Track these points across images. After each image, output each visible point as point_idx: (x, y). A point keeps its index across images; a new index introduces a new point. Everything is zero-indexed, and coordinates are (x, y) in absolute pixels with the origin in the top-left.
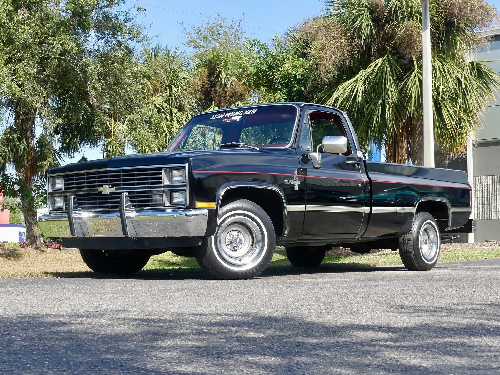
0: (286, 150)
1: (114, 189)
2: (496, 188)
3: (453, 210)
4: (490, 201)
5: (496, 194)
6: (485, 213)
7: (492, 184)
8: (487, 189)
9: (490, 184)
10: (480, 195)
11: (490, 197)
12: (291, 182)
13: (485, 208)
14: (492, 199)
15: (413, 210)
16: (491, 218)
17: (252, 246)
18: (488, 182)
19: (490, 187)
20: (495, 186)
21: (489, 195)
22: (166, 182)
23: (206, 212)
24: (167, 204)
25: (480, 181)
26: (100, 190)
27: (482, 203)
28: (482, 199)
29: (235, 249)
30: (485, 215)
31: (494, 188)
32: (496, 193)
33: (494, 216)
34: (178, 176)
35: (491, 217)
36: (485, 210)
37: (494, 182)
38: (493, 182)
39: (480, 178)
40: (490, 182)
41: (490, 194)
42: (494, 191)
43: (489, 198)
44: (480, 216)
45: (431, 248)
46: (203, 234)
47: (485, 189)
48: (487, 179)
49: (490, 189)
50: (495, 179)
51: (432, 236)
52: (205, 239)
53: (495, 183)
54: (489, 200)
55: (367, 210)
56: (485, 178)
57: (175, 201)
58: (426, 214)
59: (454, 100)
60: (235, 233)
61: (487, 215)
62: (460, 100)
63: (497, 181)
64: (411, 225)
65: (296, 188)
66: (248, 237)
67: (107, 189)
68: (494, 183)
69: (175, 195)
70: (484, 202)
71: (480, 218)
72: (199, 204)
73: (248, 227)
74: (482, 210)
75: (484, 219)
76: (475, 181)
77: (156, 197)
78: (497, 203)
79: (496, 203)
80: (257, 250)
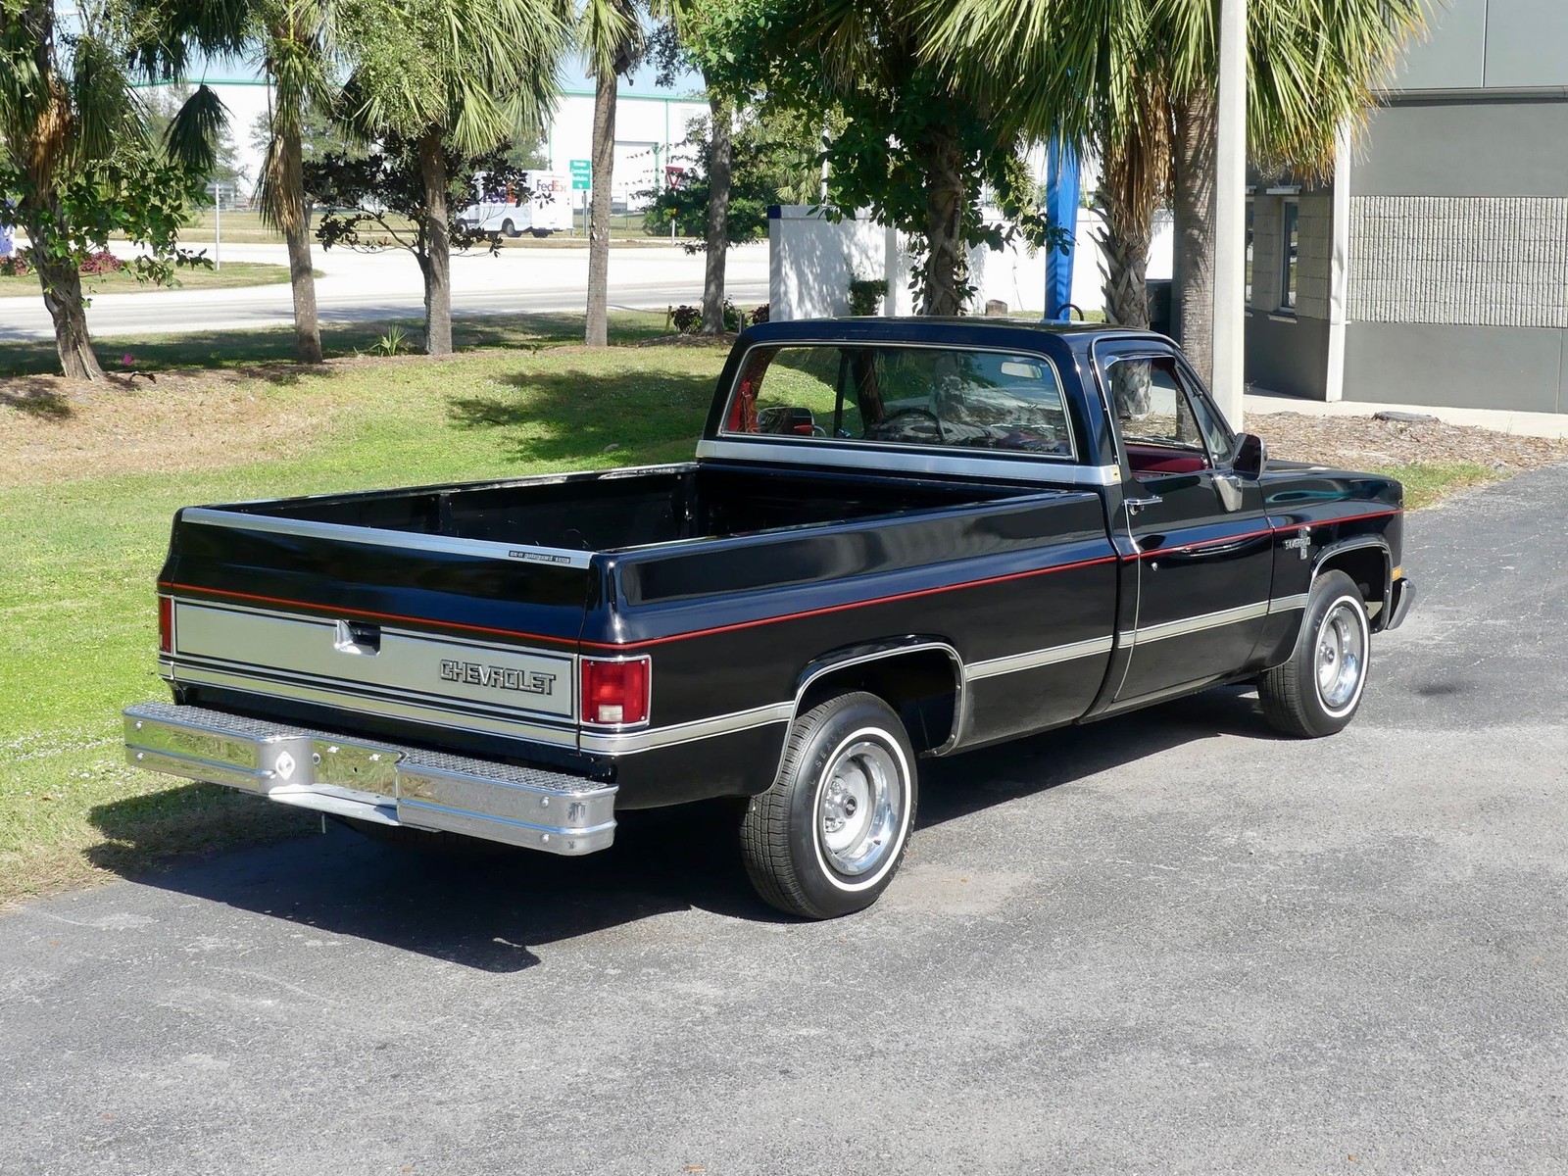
2: (1411, 233)
4: (1395, 269)
5: (1410, 251)
6: (1379, 302)
7: (1402, 221)
8: (1386, 234)
9: (1396, 219)
10: (1366, 250)
11: (1395, 259)
13: (1379, 289)
14: (1400, 263)
16: (1392, 319)
18: (1392, 214)
19: (1396, 229)
20: (1411, 229)
21: (1390, 251)
25: (1367, 211)
27: (1370, 275)
28: (1371, 262)
30: (1378, 309)
31: (1406, 232)
32: (1410, 246)
33: (1402, 314)
35: (1392, 315)
36: (1379, 294)
37: (1407, 214)
38: (1404, 216)
39: (1368, 203)
40: (1397, 214)
41: (1395, 250)
42: (1406, 241)
43: (1390, 262)
44: (1364, 311)
47: (1381, 235)
48: (1387, 205)
49: (1396, 235)
50: (1412, 206)
53: (1411, 220)
54: (1390, 266)
56: (1383, 201)
59: (1306, 42)
61: (1383, 311)
62: (1323, 39)
63: (1417, 213)
68: (1407, 219)
70: (1375, 271)
71: (1364, 315)
74: (1369, 293)
75: (1373, 319)
76: (1353, 210)
78: (1414, 278)
79: (1409, 277)
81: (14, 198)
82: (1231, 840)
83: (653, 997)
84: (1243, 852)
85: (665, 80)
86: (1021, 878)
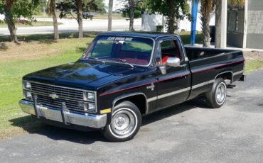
0: (147, 68)
1: (57, 97)
2: (259, 17)
3: (234, 74)
5: (259, 21)
8: (255, 17)
10: (251, 20)
14: (257, 23)
15: (213, 81)
17: (129, 123)
21: (255, 21)
22: (85, 99)
23: (106, 115)
24: (86, 109)
25: (251, 13)
26: (51, 96)
29: (120, 126)
30: (253, 31)
33: (257, 32)
34: (90, 96)
37: (258, 14)
40: (256, 14)
42: (258, 19)
45: (221, 96)
46: (104, 125)
48: (255, 12)
50: (259, 12)
51: (223, 90)
52: (106, 128)
55: (189, 88)
57: (90, 108)
60: (120, 118)
64: (212, 88)
65: (153, 89)
66: (127, 119)
67: (54, 96)
69: (90, 105)
71: (250, 32)
72: (102, 112)
73: (127, 115)
74: (251, 28)
75: (252, 33)
76: (248, 13)
77: (80, 105)
86: (177, 143)
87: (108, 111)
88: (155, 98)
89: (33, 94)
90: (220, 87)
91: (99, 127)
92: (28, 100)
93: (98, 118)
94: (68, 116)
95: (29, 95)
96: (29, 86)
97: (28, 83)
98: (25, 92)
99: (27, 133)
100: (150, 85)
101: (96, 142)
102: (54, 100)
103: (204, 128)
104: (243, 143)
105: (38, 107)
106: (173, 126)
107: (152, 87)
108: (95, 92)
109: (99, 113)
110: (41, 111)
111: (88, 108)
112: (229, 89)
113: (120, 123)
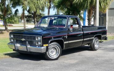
0: (64, 29)
1: (25, 40)
3: (102, 36)
12: (65, 37)
15: (93, 38)
17: (56, 52)
22: (37, 40)
23: (46, 47)
24: (37, 45)
26: (21, 39)
29: (52, 53)
34: (39, 38)
45: (97, 45)
46: (45, 52)
51: (97, 43)
52: (46, 53)
55: (83, 40)
57: (39, 44)
58: (96, 38)
59: (104, 2)
60: (52, 50)
62: (105, 2)
64: (93, 41)
65: (67, 38)
66: (55, 50)
67: (23, 40)
69: (39, 42)
72: (44, 45)
73: (55, 48)
75: (110, 26)
76: (108, 17)
77: (35, 43)
80: (57, 54)
81: (2, 17)
82: (96, 59)
83: (43, 68)
84: (97, 59)
85: (54, 10)
86: (77, 61)
87: (47, 45)
88: (67, 42)
89: (14, 40)
90: (96, 42)
91: (43, 52)
92: (12, 43)
93: (42, 48)
94: (29, 48)
95: (12, 40)
96: (12, 36)
97: (12, 35)
98: (10, 39)
99: (11, 58)
100: (65, 36)
101: (41, 61)
102: (23, 41)
103: (90, 56)
104: (107, 61)
105: (16, 45)
106: (76, 56)
107: (66, 37)
108: (41, 36)
109: (43, 46)
110: (17, 47)
111: (38, 44)
112: (100, 43)
113: (52, 52)
